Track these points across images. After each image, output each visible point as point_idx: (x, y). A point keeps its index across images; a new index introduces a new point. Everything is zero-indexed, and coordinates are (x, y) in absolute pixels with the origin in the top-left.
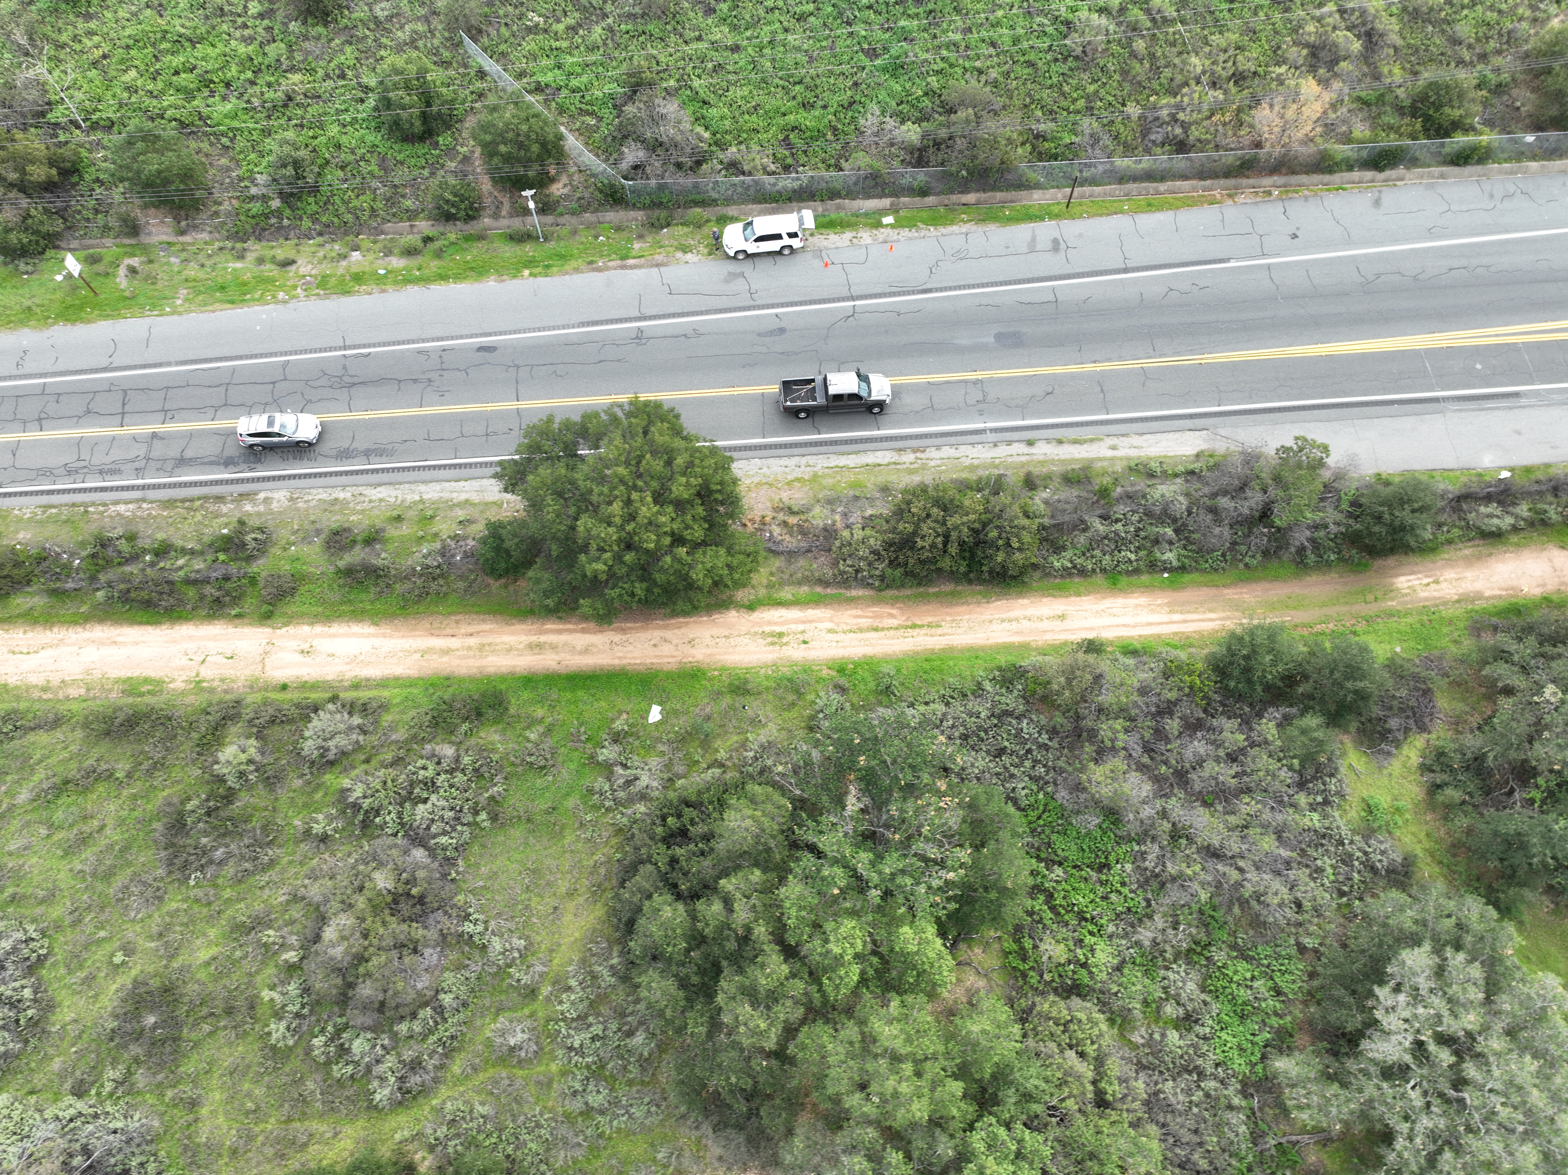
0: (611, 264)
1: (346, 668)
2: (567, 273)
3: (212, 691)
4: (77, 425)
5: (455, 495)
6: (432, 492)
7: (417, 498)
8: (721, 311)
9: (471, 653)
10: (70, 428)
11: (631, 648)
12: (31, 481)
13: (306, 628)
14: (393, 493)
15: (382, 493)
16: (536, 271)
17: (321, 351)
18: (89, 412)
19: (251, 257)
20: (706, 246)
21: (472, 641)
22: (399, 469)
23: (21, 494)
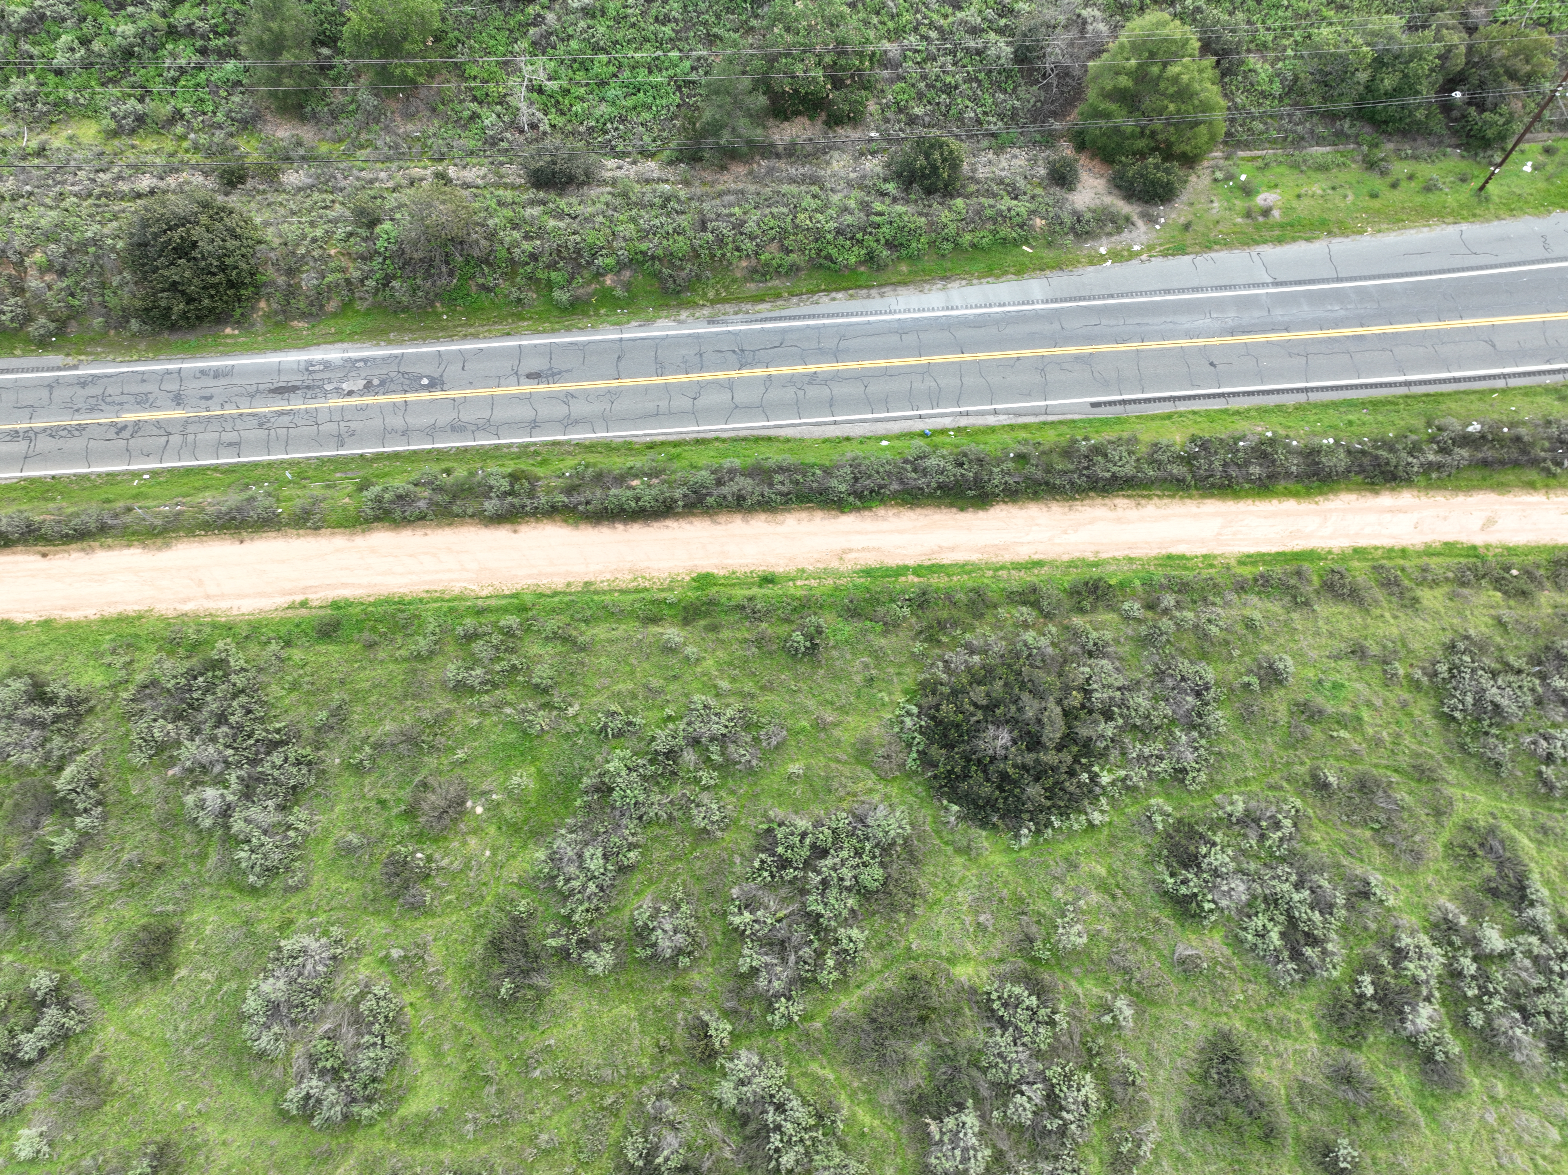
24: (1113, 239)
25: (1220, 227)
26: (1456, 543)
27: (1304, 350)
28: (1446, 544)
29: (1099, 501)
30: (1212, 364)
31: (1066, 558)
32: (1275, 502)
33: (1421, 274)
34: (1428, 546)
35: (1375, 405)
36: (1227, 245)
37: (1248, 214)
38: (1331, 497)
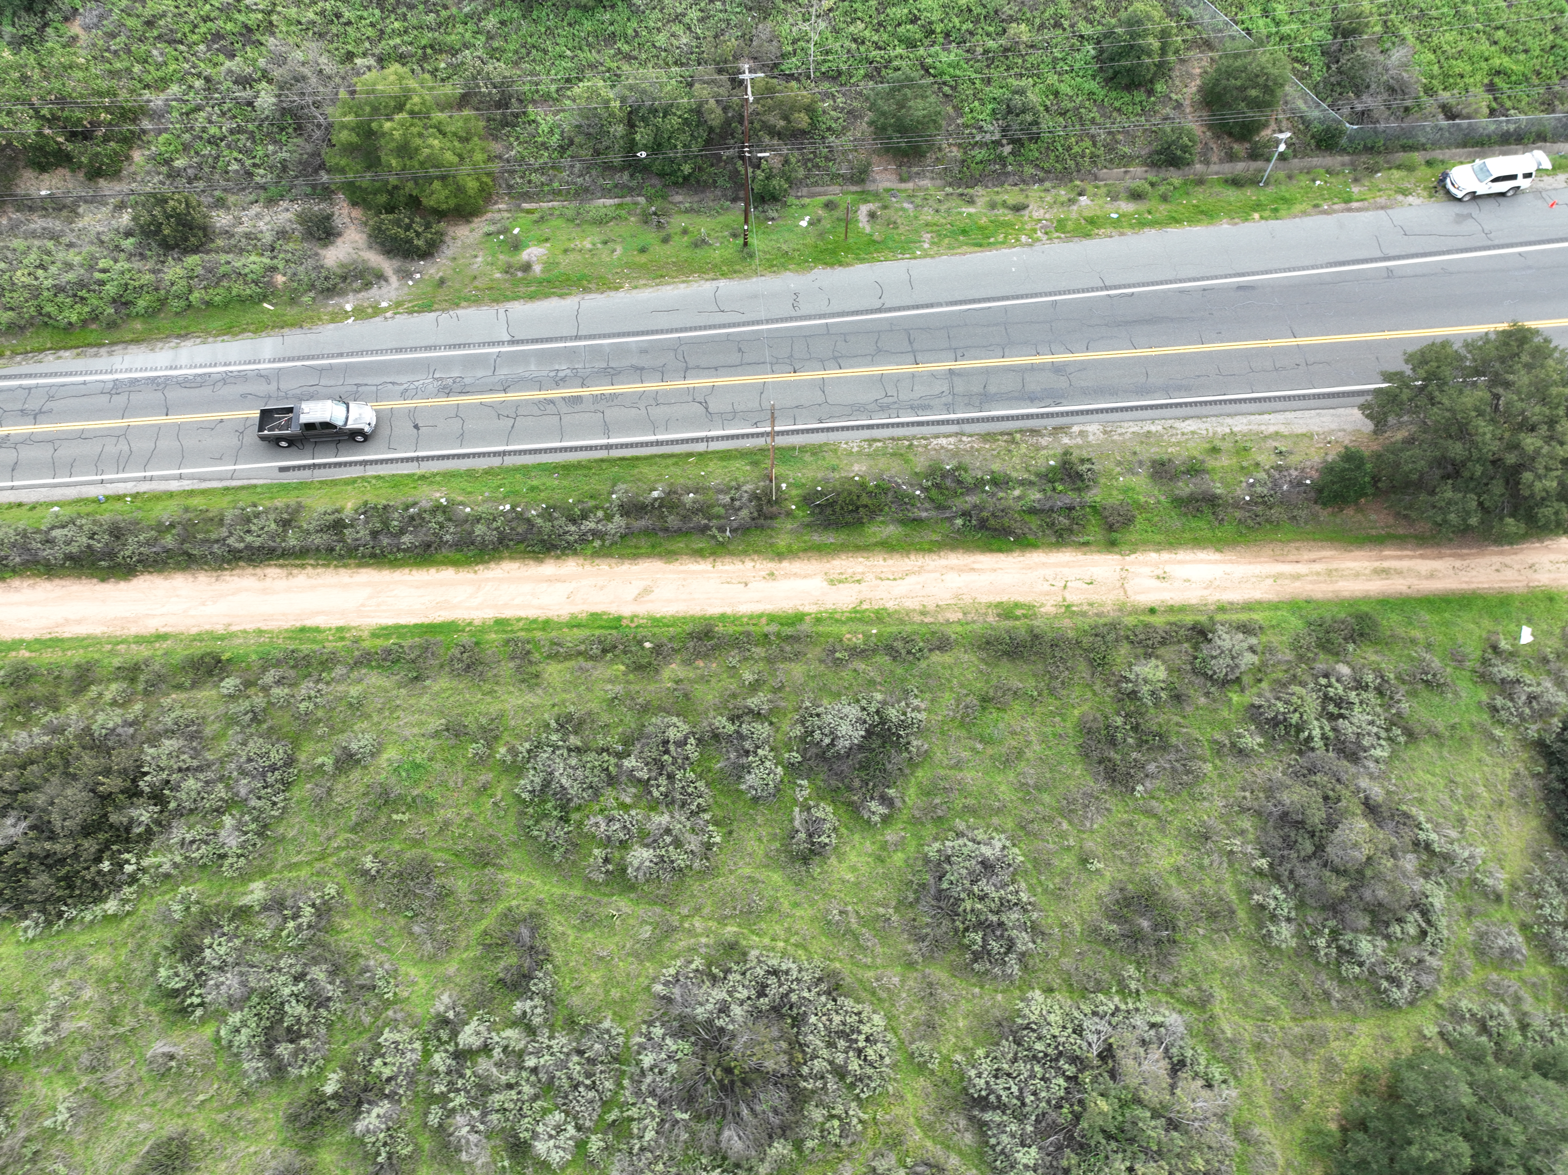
0: (1336, 207)
1: (1205, 593)
2: (1295, 217)
3: (1084, 614)
4: (872, 363)
5: (1263, 428)
6: (1241, 424)
7: (1228, 430)
8: (1462, 251)
9: (1321, 578)
10: (867, 365)
11: (1474, 573)
12: (848, 416)
13: (1154, 555)
14: (1203, 426)
15: (1190, 426)
16: (1267, 214)
17: (1083, 291)
18: (879, 351)
19: (981, 202)
20: (1425, 189)
21: (1318, 567)
22: (1201, 403)
23: (843, 428)
24: (360, 296)
25: (476, 283)
26: (605, 613)
27: (516, 411)
28: (592, 615)
29: (250, 570)
30: (416, 427)
31: (194, 631)
32: (433, 571)
33: (662, 332)
34: (573, 617)
35: (567, 469)
36: (476, 301)
37: (508, 270)
38: (492, 565)
